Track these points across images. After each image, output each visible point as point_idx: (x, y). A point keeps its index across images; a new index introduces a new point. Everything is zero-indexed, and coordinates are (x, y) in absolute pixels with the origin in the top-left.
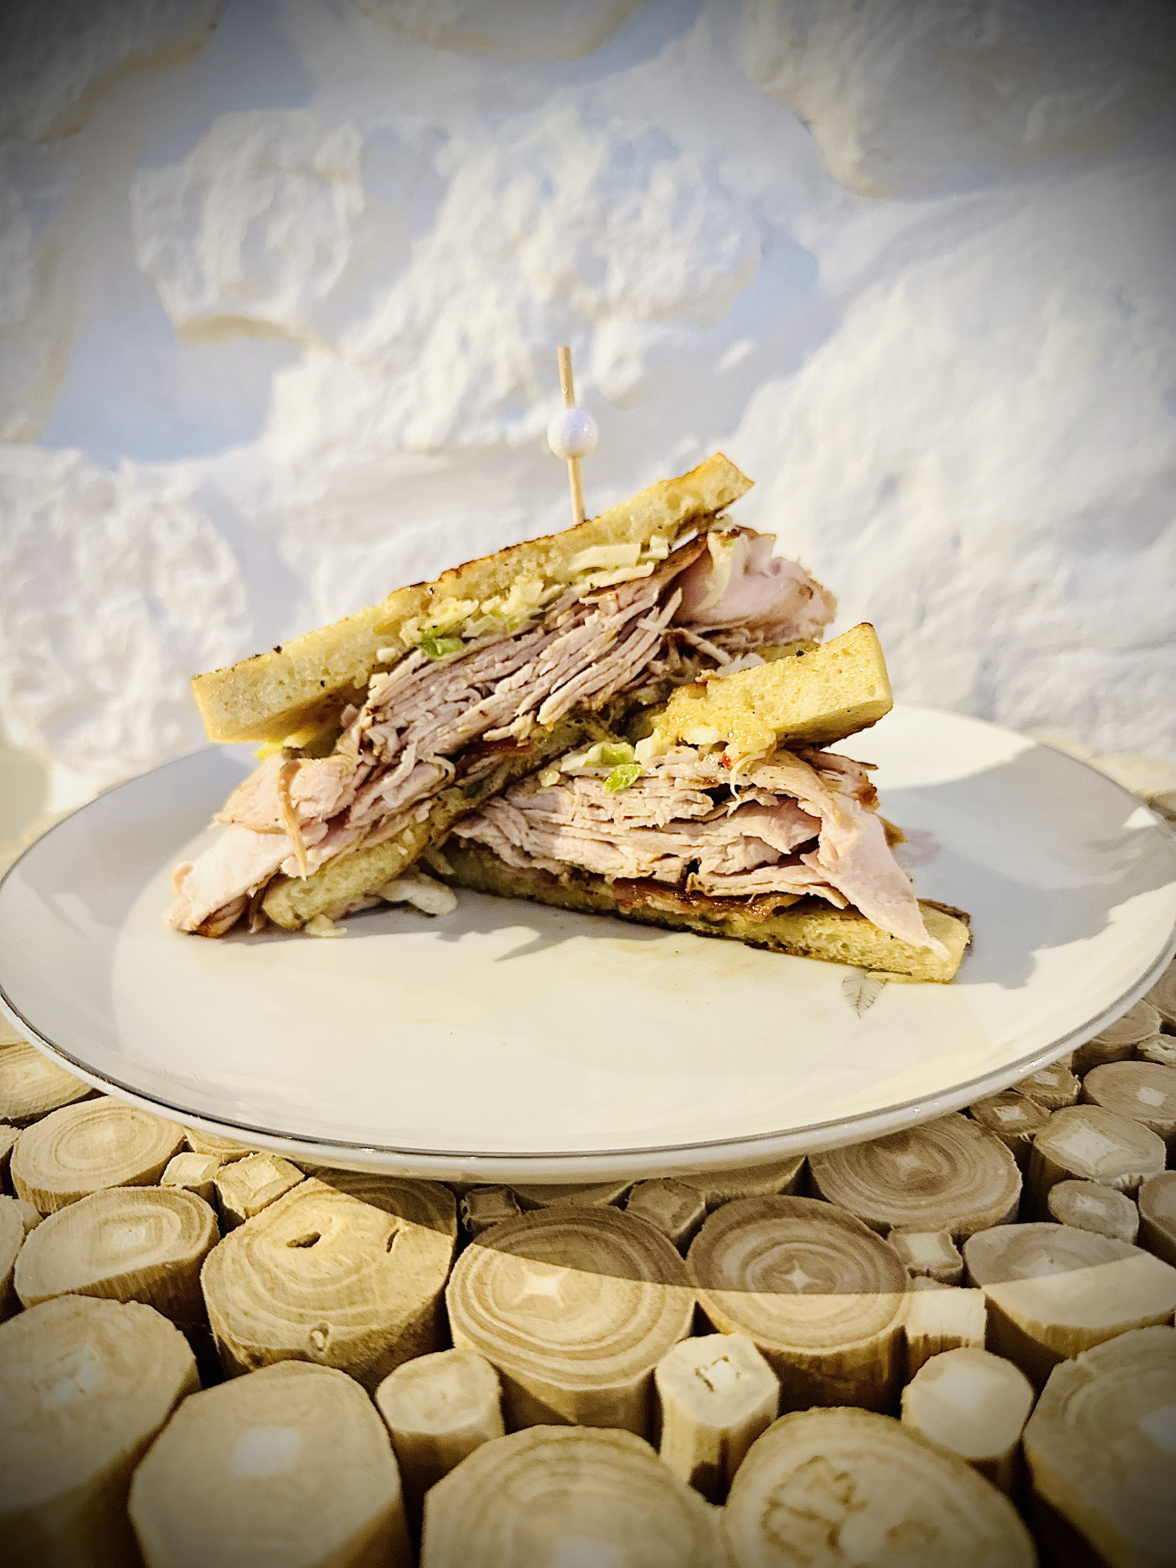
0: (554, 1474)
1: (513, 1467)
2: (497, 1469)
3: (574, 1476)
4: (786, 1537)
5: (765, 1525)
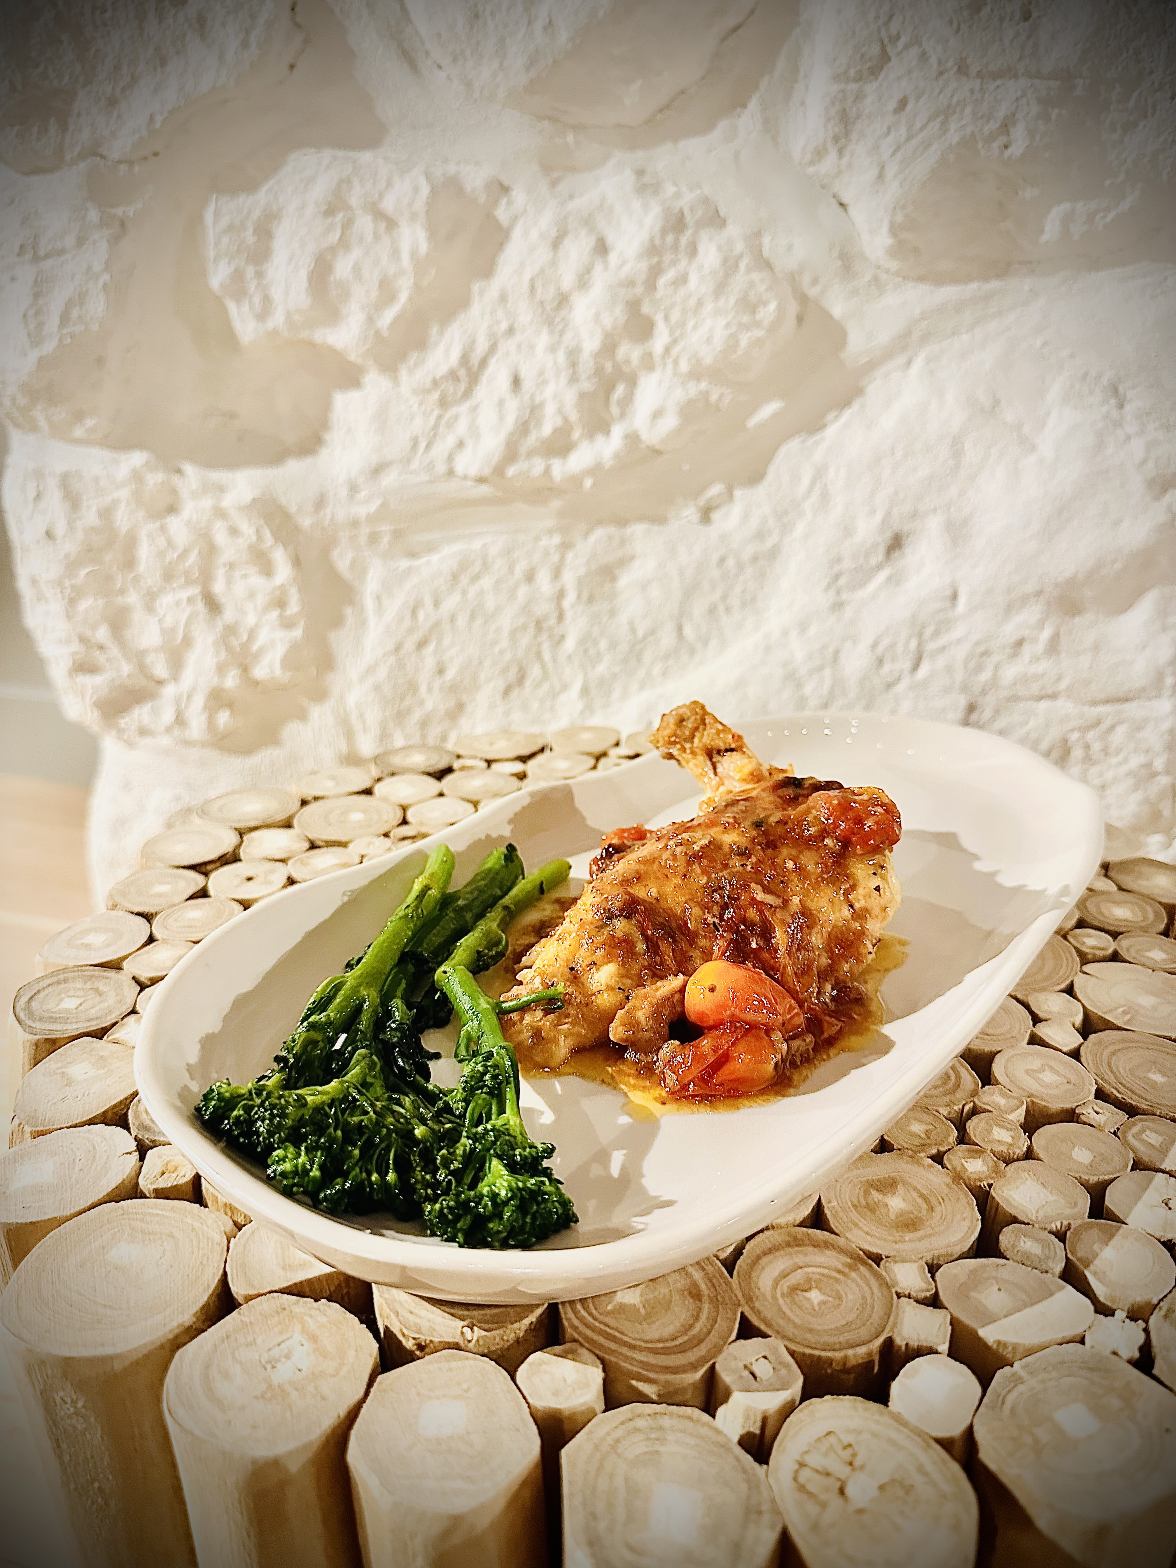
0: (648, 1439)
1: (619, 1433)
2: (608, 1434)
3: (662, 1440)
4: (810, 1487)
5: (795, 1479)
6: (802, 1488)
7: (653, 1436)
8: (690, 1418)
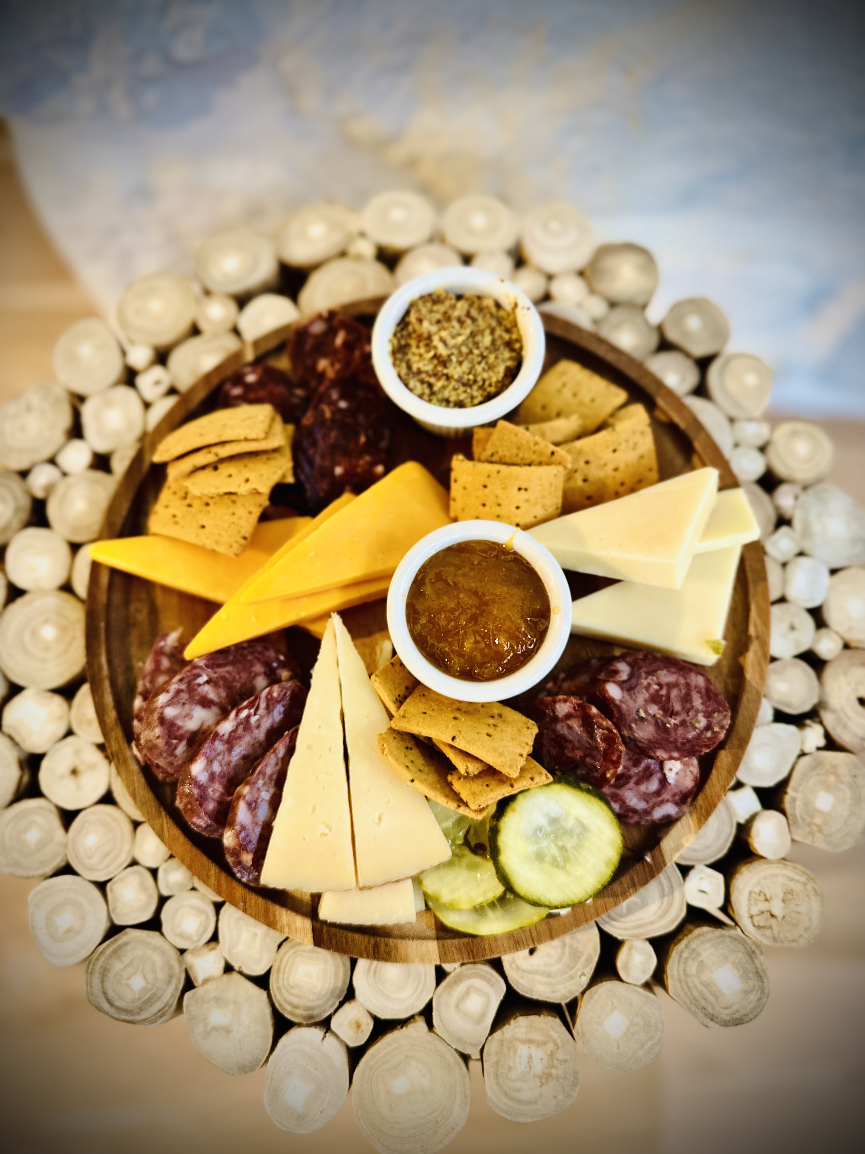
0: (693, 959)
1: (682, 967)
2: (678, 971)
3: (699, 955)
4: (761, 925)
5: (754, 926)
6: (759, 927)
7: (694, 956)
8: (700, 935)
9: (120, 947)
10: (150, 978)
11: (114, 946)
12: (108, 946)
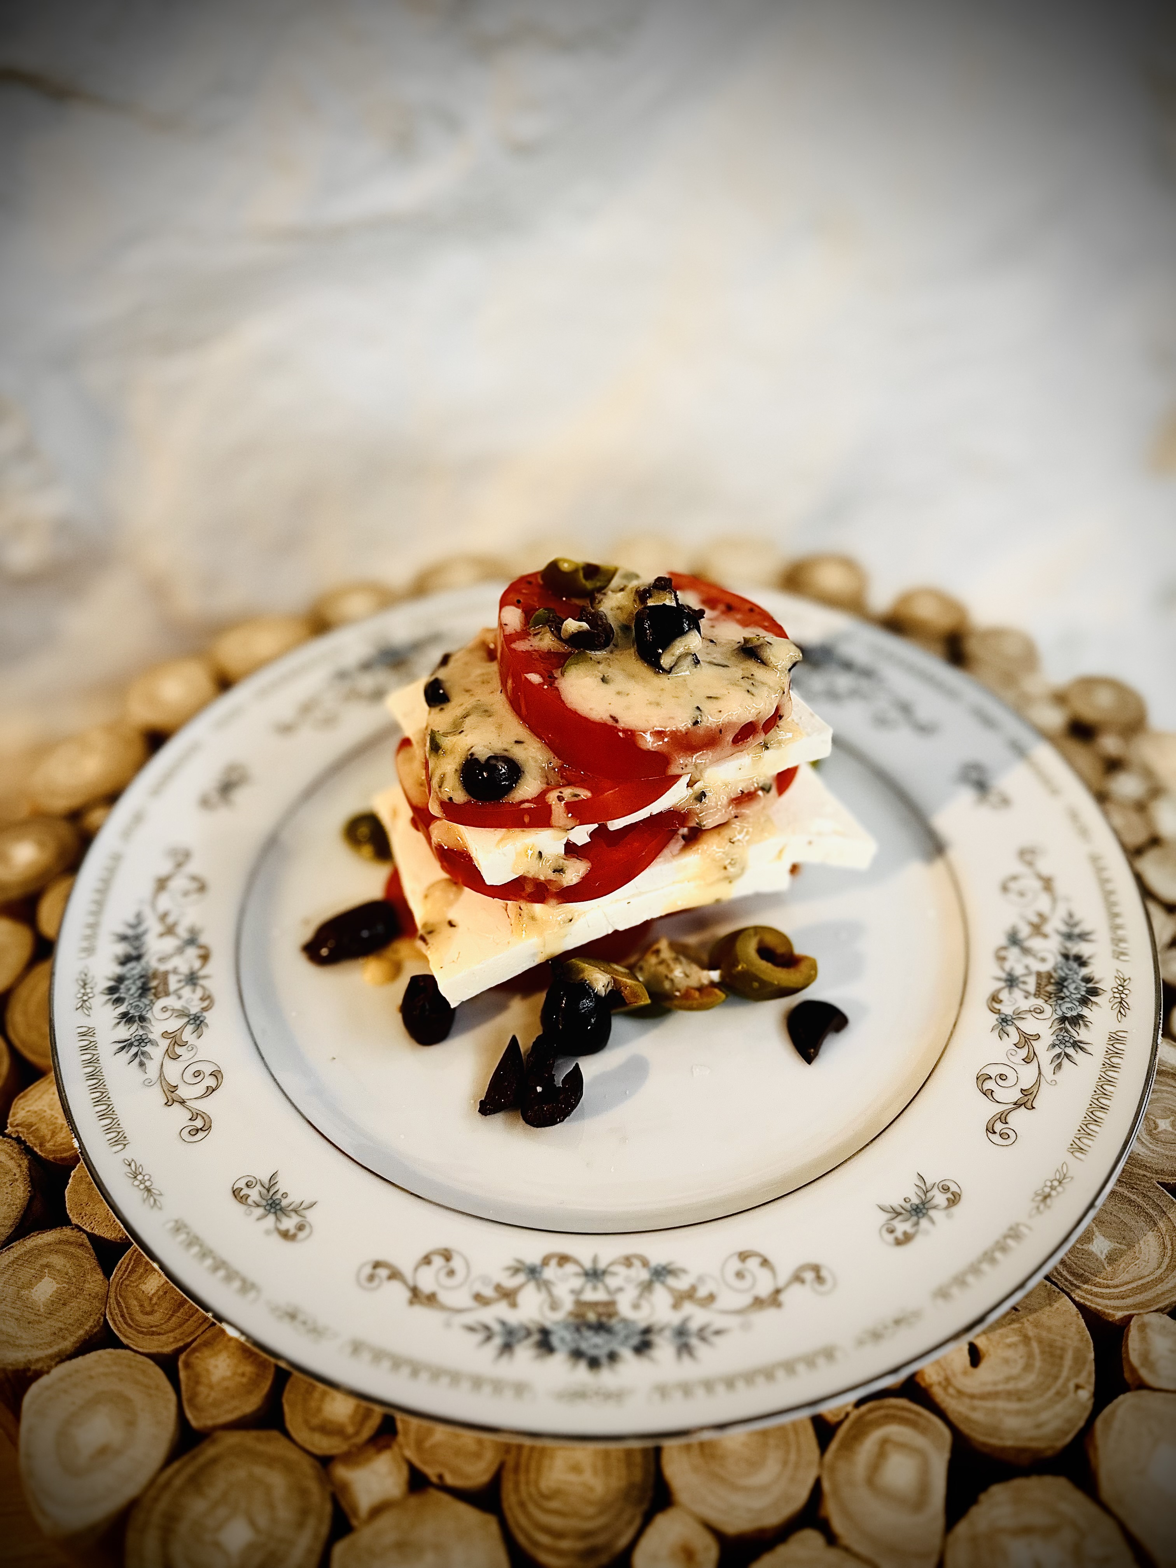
9: (203, 1470)
10: (262, 1521)
11: (190, 1470)
12: (178, 1472)
